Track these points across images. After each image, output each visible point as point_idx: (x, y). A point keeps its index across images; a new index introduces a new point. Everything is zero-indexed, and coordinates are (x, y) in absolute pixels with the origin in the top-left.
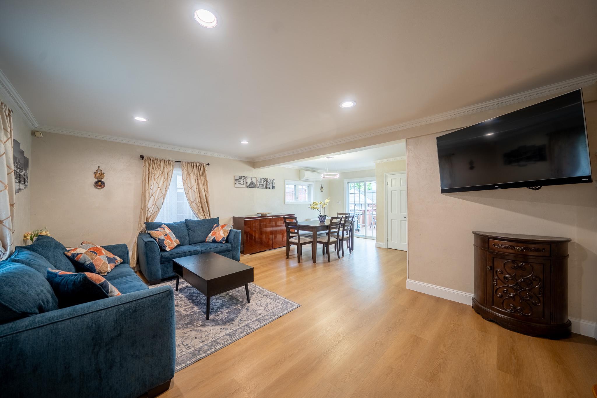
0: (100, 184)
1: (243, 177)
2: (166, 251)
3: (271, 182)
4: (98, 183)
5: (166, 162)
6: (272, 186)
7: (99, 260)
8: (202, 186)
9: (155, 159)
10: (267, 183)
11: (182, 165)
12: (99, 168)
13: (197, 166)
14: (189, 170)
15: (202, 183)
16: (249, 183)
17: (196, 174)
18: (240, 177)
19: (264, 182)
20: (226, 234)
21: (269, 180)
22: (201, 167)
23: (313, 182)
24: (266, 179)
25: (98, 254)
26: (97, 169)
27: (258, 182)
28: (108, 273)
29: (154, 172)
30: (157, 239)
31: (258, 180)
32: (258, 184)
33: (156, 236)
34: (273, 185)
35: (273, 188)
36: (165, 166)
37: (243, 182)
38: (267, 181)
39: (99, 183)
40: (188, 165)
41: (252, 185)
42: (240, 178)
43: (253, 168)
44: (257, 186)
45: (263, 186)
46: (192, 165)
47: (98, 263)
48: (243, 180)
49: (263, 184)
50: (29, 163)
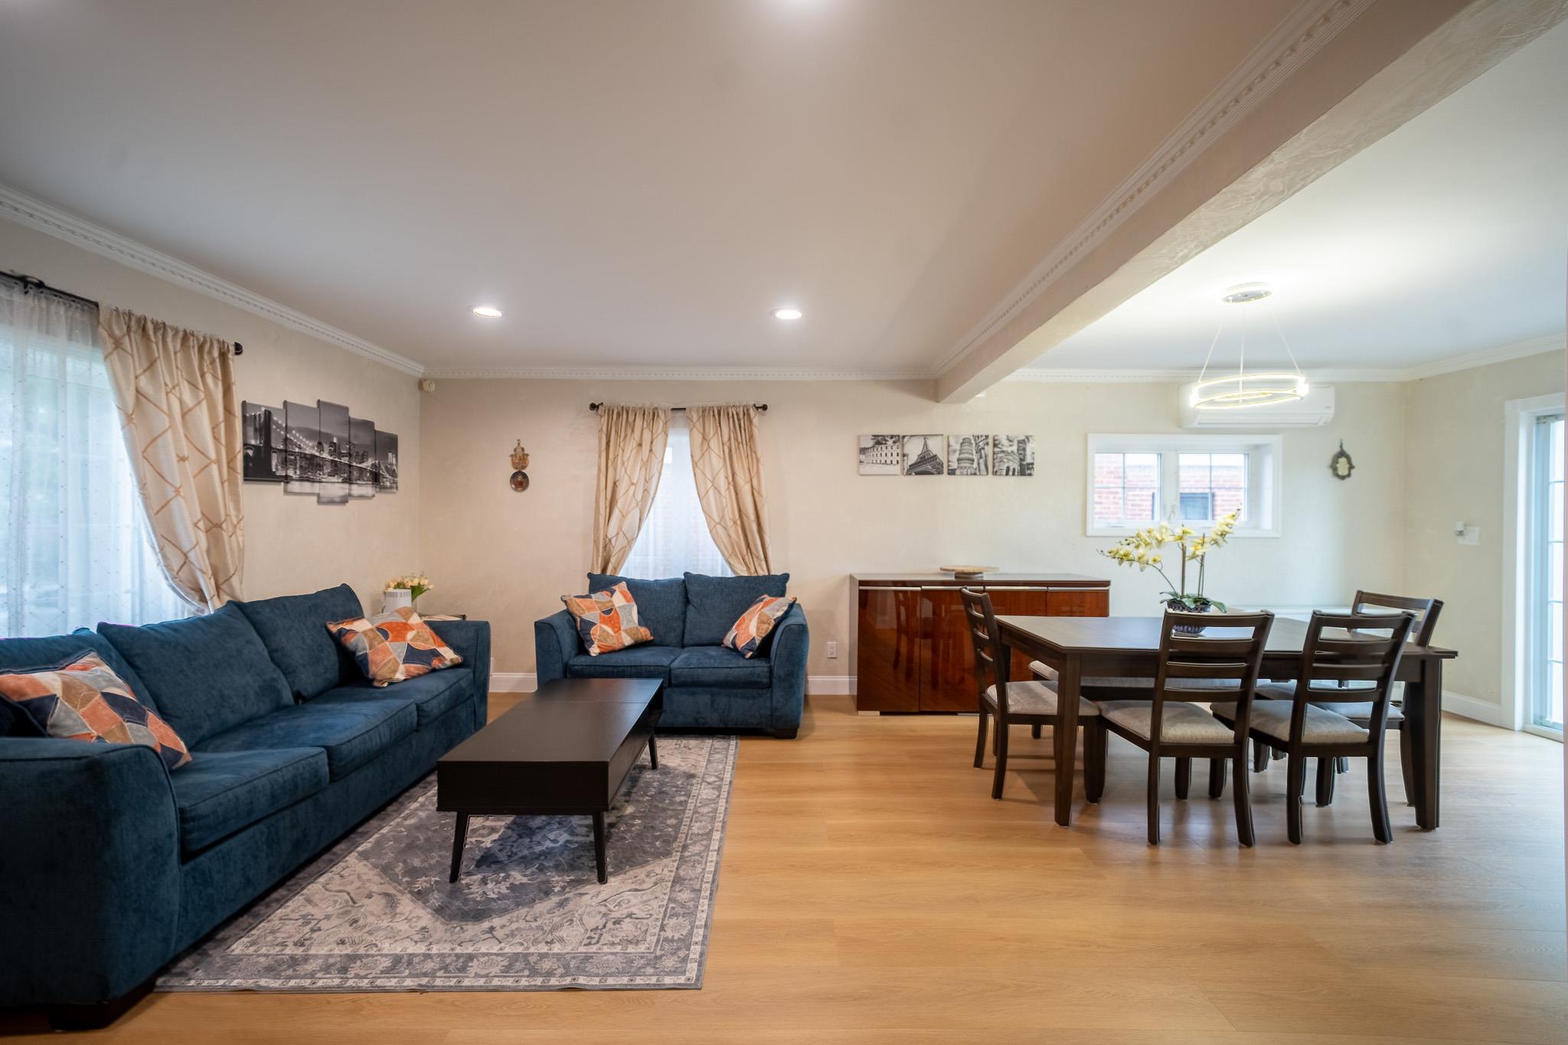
0: (520, 481)
1: (892, 437)
2: (587, 653)
3: (1015, 448)
4: (517, 478)
5: (649, 413)
6: (1021, 465)
7: (386, 651)
8: (745, 476)
9: (624, 411)
10: (994, 453)
11: (690, 419)
12: (519, 444)
13: (730, 415)
14: (707, 430)
15: (743, 468)
16: (913, 458)
17: (726, 439)
18: (880, 438)
19: (979, 451)
20: (764, 631)
21: (1005, 442)
22: (741, 416)
23: (1272, 431)
24: (990, 441)
25: (389, 639)
26: (516, 445)
27: (955, 451)
28: (390, 684)
29: (621, 444)
30: (579, 620)
31: (952, 442)
32: (954, 457)
33: (576, 612)
34: (1022, 460)
35: (1025, 469)
36: (645, 426)
37: (889, 454)
38: (995, 445)
39: (520, 478)
40: (703, 416)
41: (926, 465)
42: (879, 441)
43: (933, 403)
44: (949, 466)
45: (975, 465)
46: (717, 413)
47: (379, 657)
48: (891, 450)
49: (975, 457)
50: (398, 446)
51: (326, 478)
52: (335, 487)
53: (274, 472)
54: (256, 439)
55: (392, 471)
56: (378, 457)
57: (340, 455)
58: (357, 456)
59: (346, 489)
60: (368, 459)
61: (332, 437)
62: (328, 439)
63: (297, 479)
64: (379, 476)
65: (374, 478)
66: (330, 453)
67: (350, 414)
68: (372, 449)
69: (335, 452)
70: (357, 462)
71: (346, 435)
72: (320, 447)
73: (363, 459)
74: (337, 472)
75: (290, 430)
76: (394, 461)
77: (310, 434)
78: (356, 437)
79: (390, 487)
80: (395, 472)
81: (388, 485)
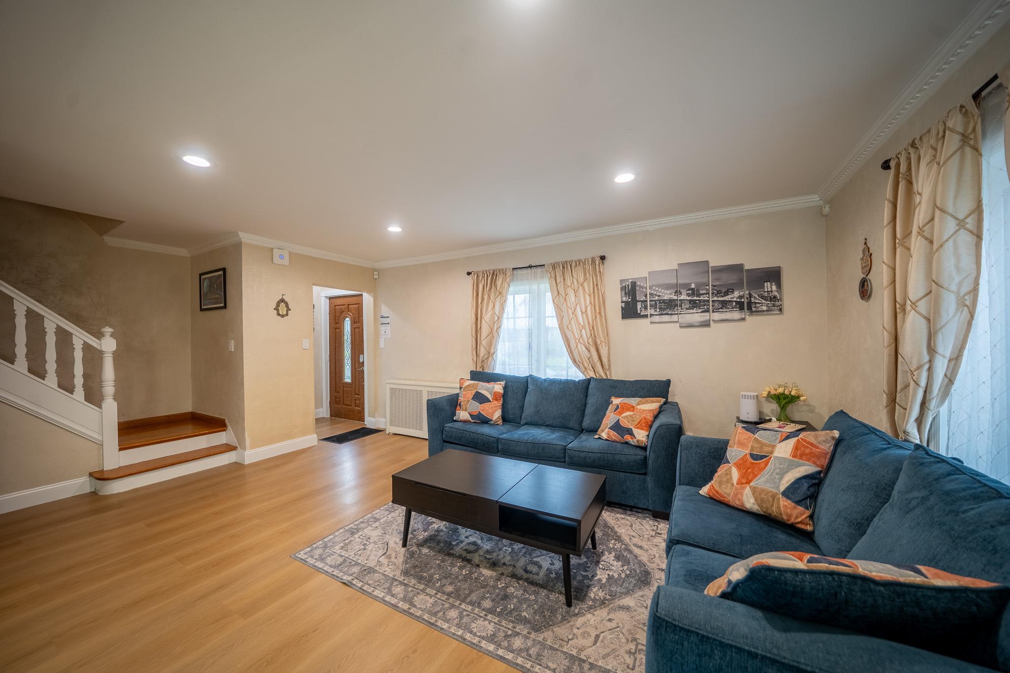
2: (699, 489)
39: (866, 285)
50: (781, 274)
51: (684, 311)
52: (696, 317)
53: (640, 313)
54: (626, 297)
55: (770, 297)
56: (747, 290)
57: (699, 295)
58: (719, 293)
59: (705, 317)
60: (733, 292)
61: (690, 284)
62: (687, 286)
63: (656, 315)
64: (750, 304)
65: (740, 306)
66: (688, 295)
67: (711, 265)
68: (739, 285)
69: (693, 294)
70: (718, 297)
71: (705, 280)
72: (677, 293)
73: (726, 294)
74: (696, 307)
75: (651, 288)
76: (774, 288)
77: (668, 287)
78: (718, 279)
79: (767, 311)
80: (775, 297)
81: (765, 308)
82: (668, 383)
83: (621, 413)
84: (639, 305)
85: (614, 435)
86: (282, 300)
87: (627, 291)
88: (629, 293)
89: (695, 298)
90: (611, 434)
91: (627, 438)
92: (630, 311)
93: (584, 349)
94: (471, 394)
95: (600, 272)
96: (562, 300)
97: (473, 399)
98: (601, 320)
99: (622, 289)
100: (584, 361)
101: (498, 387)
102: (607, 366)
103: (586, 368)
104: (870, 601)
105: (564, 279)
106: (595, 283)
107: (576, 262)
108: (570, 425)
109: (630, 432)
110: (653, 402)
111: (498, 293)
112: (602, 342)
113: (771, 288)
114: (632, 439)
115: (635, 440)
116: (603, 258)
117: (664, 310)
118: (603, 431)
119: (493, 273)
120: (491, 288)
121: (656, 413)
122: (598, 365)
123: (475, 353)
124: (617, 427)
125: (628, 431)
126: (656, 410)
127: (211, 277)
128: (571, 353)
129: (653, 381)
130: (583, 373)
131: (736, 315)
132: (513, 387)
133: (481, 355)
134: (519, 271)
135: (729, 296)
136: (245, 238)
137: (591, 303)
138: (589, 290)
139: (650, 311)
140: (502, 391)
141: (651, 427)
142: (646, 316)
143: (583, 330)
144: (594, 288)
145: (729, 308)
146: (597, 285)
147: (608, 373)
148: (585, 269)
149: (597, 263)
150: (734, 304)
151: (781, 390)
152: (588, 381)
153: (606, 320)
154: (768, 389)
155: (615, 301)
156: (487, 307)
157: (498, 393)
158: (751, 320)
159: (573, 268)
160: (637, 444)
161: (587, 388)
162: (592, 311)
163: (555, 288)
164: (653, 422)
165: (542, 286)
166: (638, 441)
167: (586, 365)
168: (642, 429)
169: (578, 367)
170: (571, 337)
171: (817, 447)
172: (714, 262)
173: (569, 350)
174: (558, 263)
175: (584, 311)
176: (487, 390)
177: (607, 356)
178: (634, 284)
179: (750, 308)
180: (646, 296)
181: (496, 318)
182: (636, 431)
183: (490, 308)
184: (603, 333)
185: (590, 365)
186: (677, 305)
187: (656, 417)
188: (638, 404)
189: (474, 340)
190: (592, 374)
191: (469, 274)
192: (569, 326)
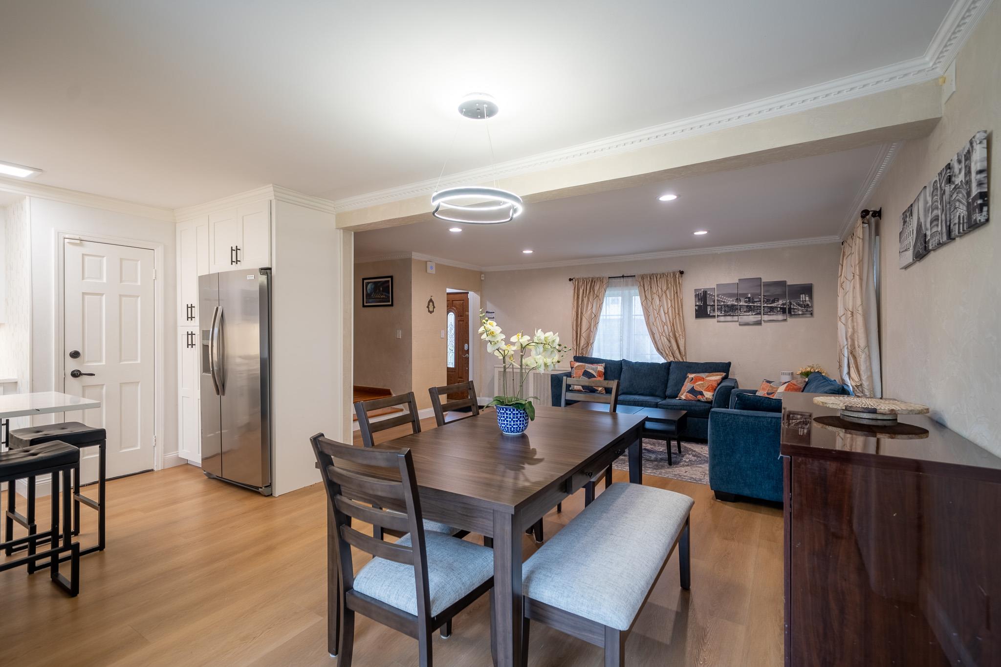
50: (813, 290)
51: (743, 313)
52: (751, 318)
53: (709, 314)
54: (699, 302)
55: (804, 305)
56: (788, 299)
57: (754, 302)
58: (768, 301)
59: (758, 318)
60: (778, 301)
61: (747, 294)
62: (745, 295)
63: (722, 316)
64: (790, 309)
65: (783, 311)
66: (746, 302)
67: (763, 281)
68: (783, 296)
69: (749, 301)
70: (767, 304)
71: (758, 291)
72: (738, 300)
73: (773, 302)
74: (751, 310)
75: (718, 296)
76: (807, 299)
77: (730, 295)
78: (767, 291)
79: (802, 314)
80: (808, 305)
81: (800, 313)
82: (729, 364)
83: (694, 383)
84: (709, 309)
85: (690, 396)
86: (431, 301)
87: (700, 298)
88: (701, 299)
89: (751, 304)
90: (688, 396)
91: (699, 397)
92: (702, 312)
93: (666, 340)
94: (581, 372)
95: (679, 283)
96: (649, 303)
97: (583, 375)
98: (680, 319)
99: (696, 296)
100: (666, 350)
101: (601, 368)
102: (683, 353)
103: (667, 355)
104: (769, 402)
105: (651, 287)
106: (675, 291)
107: (661, 275)
108: (657, 393)
109: (701, 393)
110: (717, 375)
111: (595, 296)
112: (680, 335)
113: (805, 298)
114: (702, 397)
115: (704, 398)
116: (682, 273)
117: (728, 312)
118: (682, 394)
119: (592, 281)
120: (590, 292)
121: (719, 382)
122: (677, 352)
123: (575, 343)
124: (692, 391)
125: (700, 393)
126: (719, 380)
127: (376, 282)
128: (655, 343)
129: (718, 363)
130: (665, 358)
131: (780, 317)
132: (611, 368)
133: (582, 344)
134: (613, 280)
135: (776, 304)
136: (416, 256)
137: (671, 306)
138: (671, 296)
139: (716, 313)
140: (603, 371)
141: (715, 390)
142: (714, 316)
143: (665, 326)
144: (674, 295)
145: (775, 312)
146: (677, 292)
147: (684, 358)
148: (667, 281)
149: (677, 276)
150: (779, 309)
151: (809, 369)
152: (669, 364)
153: (683, 319)
154: (801, 369)
155: (690, 305)
156: (587, 307)
157: (601, 371)
158: (791, 321)
159: (658, 279)
160: (706, 400)
161: (669, 369)
162: (673, 313)
163: (644, 294)
164: (717, 387)
165: (633, 291)
166: (706, 398)
167: (667, 352)
168: (709, 391)
169: (661, 354)
170: (655, 330)
171: (796, 385)
172: (766, 279)
173: (654, 341)
174: (646, 275)
175: (666, 312)
176: (593, 369)
177: (683, 345)
178: (705, 293)
179: (790, 312)
180: (714, 301)
181: (593, 316)
182: (705, 393)
183: (589, 308)
184: (681, 329)
185: (670, 353)
186: (737, 309)
187: (719, 385)
188: (707, 376)
189: (574, 332)
190: (672, 359)
191: (570, 280)
192: (655, 323)
